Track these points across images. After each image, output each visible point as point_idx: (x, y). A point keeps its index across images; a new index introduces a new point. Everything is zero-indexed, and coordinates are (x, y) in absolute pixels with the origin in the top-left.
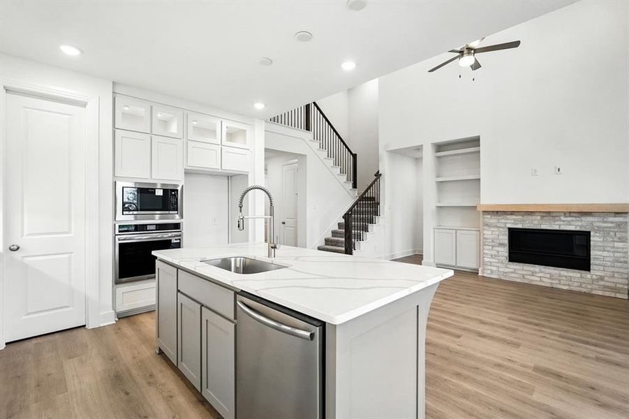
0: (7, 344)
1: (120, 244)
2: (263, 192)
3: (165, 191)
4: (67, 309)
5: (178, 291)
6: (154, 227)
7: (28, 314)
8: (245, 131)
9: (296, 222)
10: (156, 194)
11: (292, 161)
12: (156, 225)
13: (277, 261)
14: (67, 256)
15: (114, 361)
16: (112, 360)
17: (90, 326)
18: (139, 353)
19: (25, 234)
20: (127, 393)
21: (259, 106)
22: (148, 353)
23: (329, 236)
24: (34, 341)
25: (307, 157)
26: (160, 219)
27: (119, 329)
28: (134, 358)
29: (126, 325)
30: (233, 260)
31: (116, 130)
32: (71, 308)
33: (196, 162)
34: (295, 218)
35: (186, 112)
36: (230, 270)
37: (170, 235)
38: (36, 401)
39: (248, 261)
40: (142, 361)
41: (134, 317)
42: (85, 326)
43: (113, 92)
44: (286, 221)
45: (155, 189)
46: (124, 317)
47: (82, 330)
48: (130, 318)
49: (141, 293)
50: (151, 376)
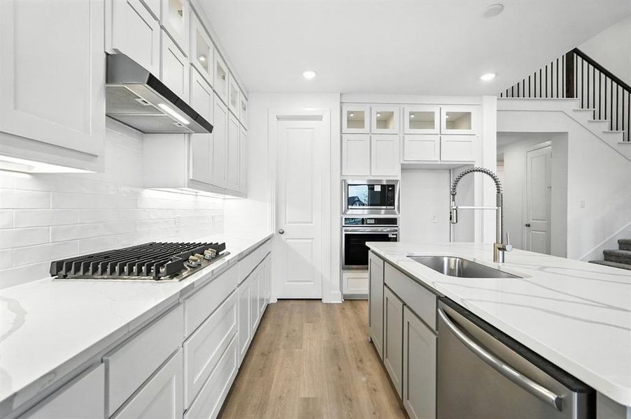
0: (278, 299)
1: (346, 235)
2: (485, 175)
3: (383, 186)
4: (309, 283)
5: (385, 284)
6: (373, 221)
7: (289, 281)
8: (469, 114)
9: (549, 225)
10: (375, 190)
11: (542, 145)
12: (375, 219)
13: (504, 267)
14: (310, 241)
15: (336, 335)
16: (334, 334)
17: (324, 301)
18: (354, 335)
19: (287, 221)
20: (340, 369)
21: (488, 77)
22: (361, 339)
23: (615, 247)
24: (291, 302)
25: (569, 135)
26: (385, 214)
27: (343, 309)
28: (350, 338)
29: (349, 307)
30: (446, 260)
31: (343, 135)
32: (312, 283)
33: (413, 157)
34: (548, 219)
35: (402, 106)
36: (441, 271)
37: (389, 229)
38: (284, 347)
39: (465, 264)
40: (355, 344)
41: (357, 302)
42: (321, 299)
43: (341, 103)
44: (531, 222)
45: (374, 185)
46: (350, 300)
47: (319, 302)
48: (353, 302)
49: (358, 282)
50: (361, 361)
